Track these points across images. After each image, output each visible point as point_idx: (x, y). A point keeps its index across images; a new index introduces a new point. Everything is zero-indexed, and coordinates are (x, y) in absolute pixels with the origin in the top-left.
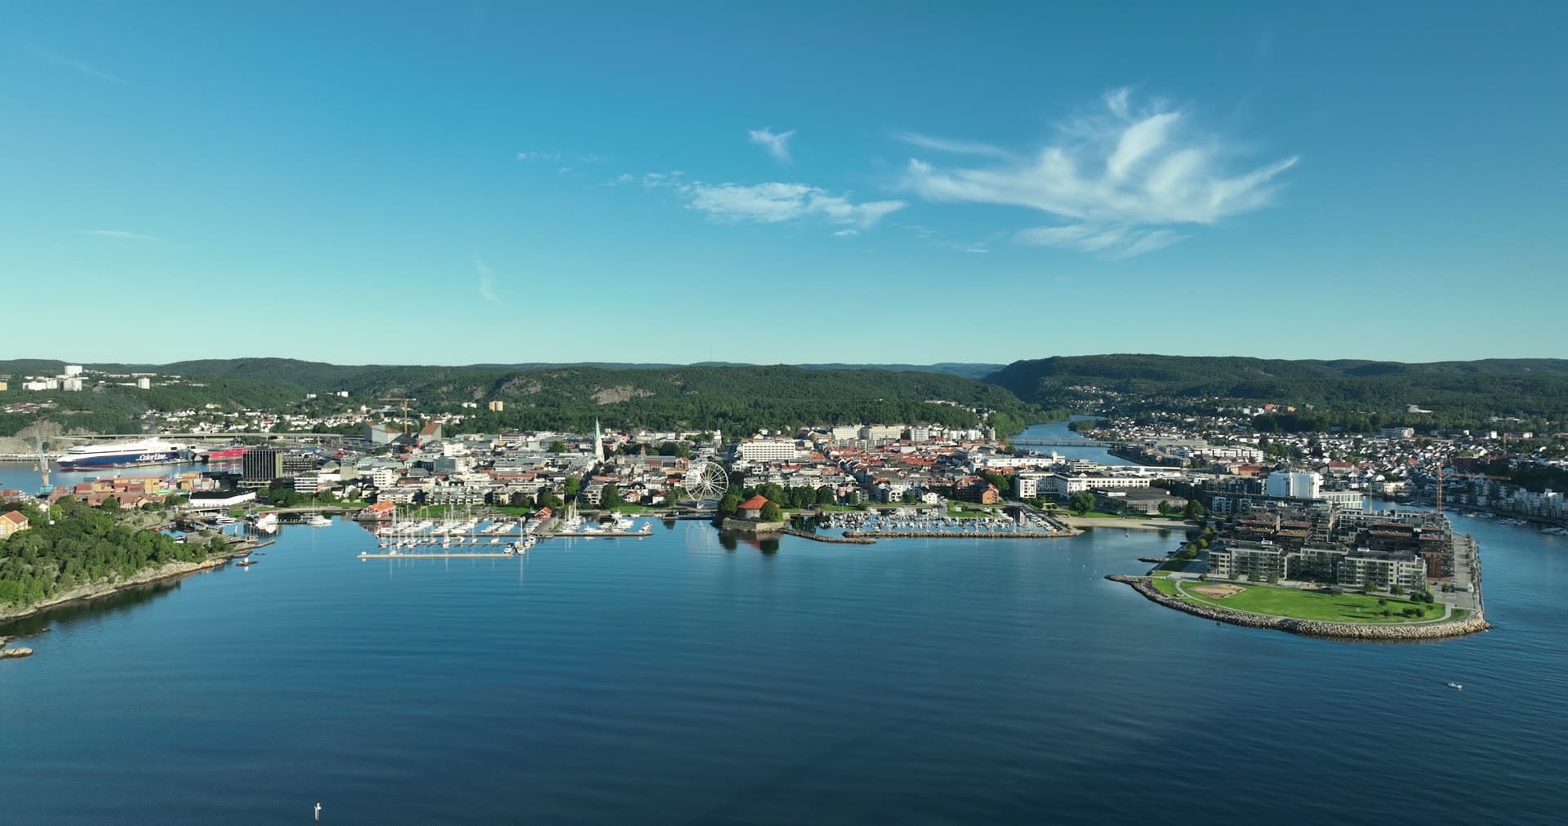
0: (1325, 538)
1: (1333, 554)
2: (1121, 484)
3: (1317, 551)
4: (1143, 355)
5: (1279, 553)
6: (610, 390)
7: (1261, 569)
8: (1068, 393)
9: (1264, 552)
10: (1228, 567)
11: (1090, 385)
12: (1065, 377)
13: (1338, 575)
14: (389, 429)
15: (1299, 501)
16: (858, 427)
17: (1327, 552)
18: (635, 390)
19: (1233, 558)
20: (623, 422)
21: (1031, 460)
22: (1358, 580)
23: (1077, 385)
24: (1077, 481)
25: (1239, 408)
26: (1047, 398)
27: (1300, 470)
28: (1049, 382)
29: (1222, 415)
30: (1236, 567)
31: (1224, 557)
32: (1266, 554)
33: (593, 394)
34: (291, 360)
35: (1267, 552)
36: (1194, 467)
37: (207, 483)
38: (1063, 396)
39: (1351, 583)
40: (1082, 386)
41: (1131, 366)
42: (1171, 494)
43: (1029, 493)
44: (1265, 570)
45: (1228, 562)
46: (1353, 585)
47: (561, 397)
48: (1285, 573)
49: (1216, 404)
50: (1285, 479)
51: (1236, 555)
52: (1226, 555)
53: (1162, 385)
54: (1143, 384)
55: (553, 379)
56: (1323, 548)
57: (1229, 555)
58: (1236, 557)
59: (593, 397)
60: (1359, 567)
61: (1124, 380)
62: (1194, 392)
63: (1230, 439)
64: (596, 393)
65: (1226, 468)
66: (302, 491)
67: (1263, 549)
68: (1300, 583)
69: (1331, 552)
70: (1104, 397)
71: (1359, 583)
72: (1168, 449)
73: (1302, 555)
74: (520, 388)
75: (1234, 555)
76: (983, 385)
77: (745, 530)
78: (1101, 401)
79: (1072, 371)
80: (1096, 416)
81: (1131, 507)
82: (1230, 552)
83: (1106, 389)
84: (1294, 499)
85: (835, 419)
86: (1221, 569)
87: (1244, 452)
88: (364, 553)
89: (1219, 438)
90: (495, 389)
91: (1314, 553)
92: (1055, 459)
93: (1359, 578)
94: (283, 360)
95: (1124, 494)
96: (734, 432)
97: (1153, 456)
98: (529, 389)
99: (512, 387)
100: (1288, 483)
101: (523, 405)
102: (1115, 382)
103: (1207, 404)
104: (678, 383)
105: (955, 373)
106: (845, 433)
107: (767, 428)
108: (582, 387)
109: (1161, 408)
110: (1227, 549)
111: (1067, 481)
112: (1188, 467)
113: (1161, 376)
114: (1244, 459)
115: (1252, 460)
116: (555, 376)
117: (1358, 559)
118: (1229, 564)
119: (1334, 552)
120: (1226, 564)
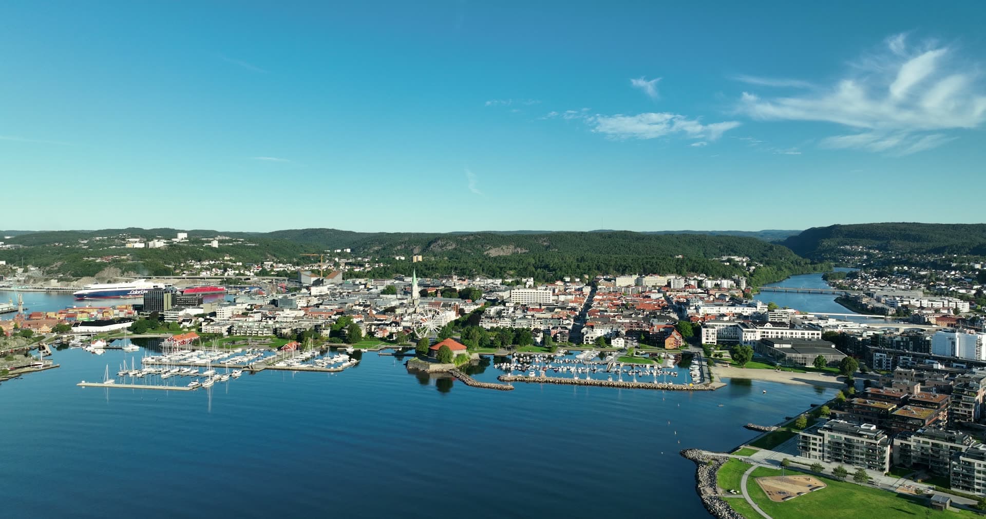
0: (970, 413)
1: (951, 447)
2: (794, 336)
3: (931, 441)
4: (906, 223)
5: (879, 442)
6: (498, 248)
7: (857, 458)
8: (839, 251)
9: (860, 439)
10: (820, 451)
11: (858, 245)
12: (841, 239)
13: (951, 477)
14: (313, 274)
15: (962, 362)
16: (635, 277)
17: (944, 443)
18: (515, 248)
19: (826, 442)
20: (471, 271)
21: (737, 308)
22: (976, 487)
23: (848, 245)
24: (752, 332)
25: (972, 264)
26: (823, 254)
27: (968, 331)
28: (826, 243)
29: (955, 269)
30: (829, 453)
31: (815, 439)
32: (862, 442)
33: (485, 251)
34: (333, 229)
35: (865, 440)
36: (898, 316)
37: (122, 313)
38: (835, 253)
39: (968, 489)
40: (851, 245)
41: (892, 231)
42: (836, 347)
43: (710, 340)
44: (862, 459)
45: (820, 445)
46: (970, 493)
47: (464, 253)
48: (887, 466)
49: (951, 261)
50: (950, 339)
51: (830, 439)
52: (818, 437)
53: (916, 245)
54: (899, 244)
55: (464, 241)
56: (939, 438)
57: (821, 438)
58: (829, 442)
59: (485, 253)
60: (979, 472)
61: (886, 242)
62: (939, 251)
63: (951, 289)
64: (488, 250)
65: (924, 319)
66: (169, 321)
67: (861, 435)
68: (901, 481)
69: (949, 444)
70: (867, 254)
71: (978, 490)
72: (883, 299)
73: (913, 444)
74: (442, 247)
75: (827, 439)
76: (770, 245)
77: (421, 370)
78: (865, 257)
79: (846, 235)
80: (856, 268)
81: (790, 360)
82: (823, 435)
83: (870, 248)
84: (957, 360)
85: (624, 271)
86: (812, 452)
87: (950, 303)
88: (83, 382)
89: (942, 289)
90: (427, 247)
91: (928, 443)
92: (759, 307)
93: (979, 484)
94: (328, 230)
95: (789, 346)
96: (546, 278)
97: (865, 304)
98: (447, 247)
99: (437, 246)
100: (954, 343)
101: (440, 258)
102: (878, 242)
103: (944, 261)
104: (545, 244)
105: (755, 237)
106: (623, 281)
107: (570, 276)
108: (479, 246)
109: (906, 263)
110: (819, 431)
111: (743, 331)
112: (892, 315)
113: (917, 239)
114: (949, 309)
115: (956, 311)
116: (465, 239)
117: (977, 462)
118: (821, 448)
119: (953, 445)
120: (818, 448)
